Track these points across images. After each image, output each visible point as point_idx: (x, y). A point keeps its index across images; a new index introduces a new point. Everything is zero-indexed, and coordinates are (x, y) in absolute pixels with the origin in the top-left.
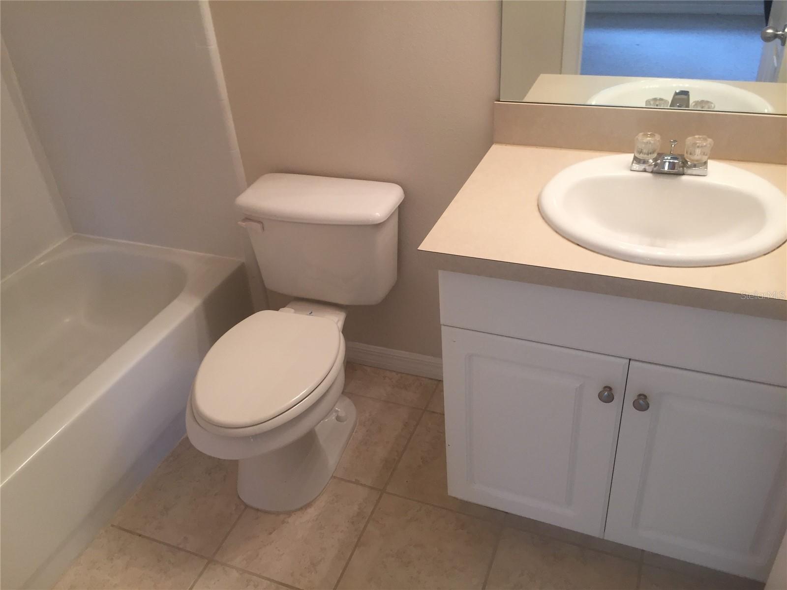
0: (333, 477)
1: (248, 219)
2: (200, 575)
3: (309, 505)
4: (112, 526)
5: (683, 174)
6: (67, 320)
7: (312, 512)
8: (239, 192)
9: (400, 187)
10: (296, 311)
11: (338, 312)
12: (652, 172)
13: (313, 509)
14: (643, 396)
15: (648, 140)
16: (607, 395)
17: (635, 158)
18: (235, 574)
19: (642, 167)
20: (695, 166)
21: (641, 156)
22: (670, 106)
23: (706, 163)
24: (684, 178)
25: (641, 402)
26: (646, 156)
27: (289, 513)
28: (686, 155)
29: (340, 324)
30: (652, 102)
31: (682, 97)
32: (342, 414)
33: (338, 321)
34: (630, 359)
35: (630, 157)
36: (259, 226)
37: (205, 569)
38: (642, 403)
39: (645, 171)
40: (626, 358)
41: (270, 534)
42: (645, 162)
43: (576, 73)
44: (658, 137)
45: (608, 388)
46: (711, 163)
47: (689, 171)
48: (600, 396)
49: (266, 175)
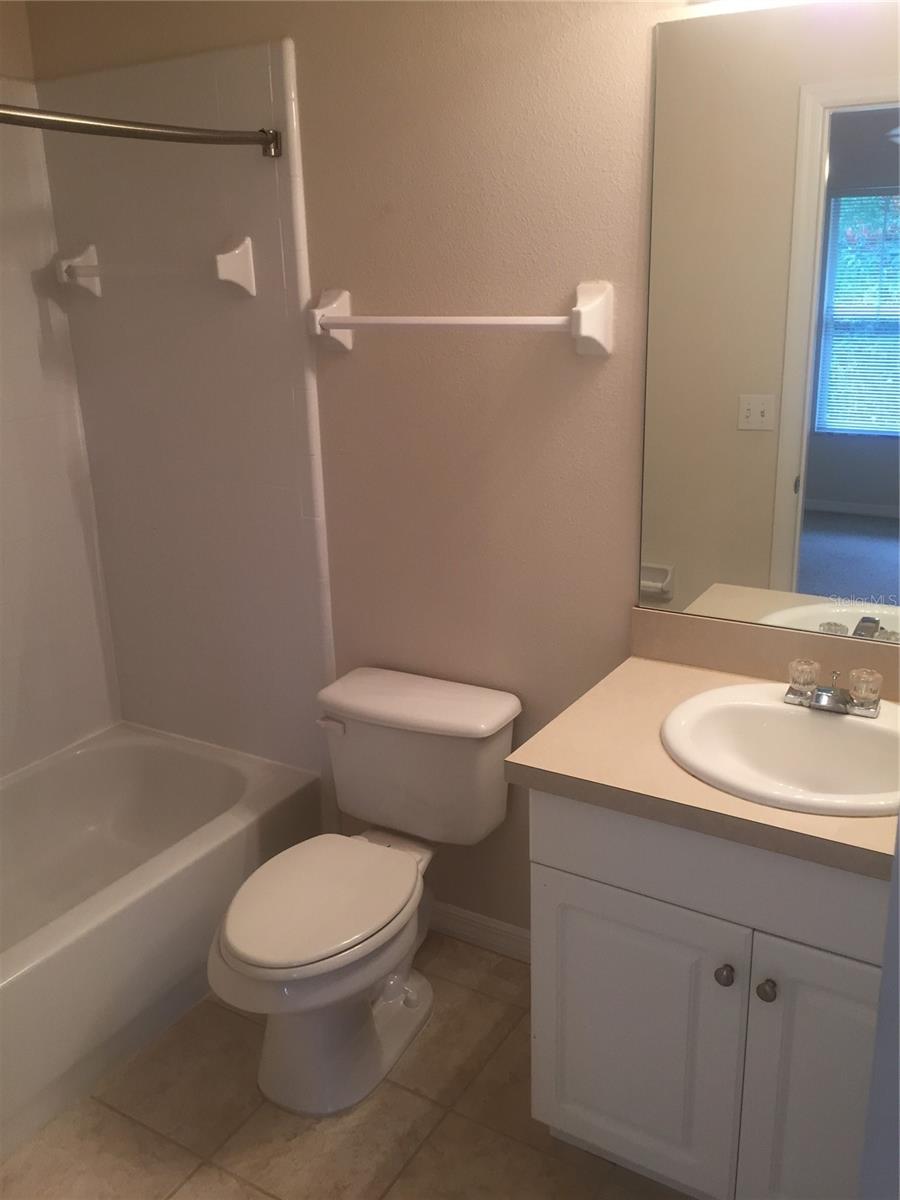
0: (385, 1080)
1: (328, 718)
2: (189, 1178)
3: (347, 1111)
4: (92, 1097)
5: (847, 714)
6: (92, 828)
7: (350, 1121)
8: (325, 684)
9: (517, 699)
10: (370, 841)
11: (423, 850)
12: (809, 707)
13: (351, 1117)
14: (771, 983)
15: (803, 669)
16: (726, 976)
17: (791, 691)
18: (233, 1183)
19: (798, 700)
20: (862, 705)
21: (796, 687)
22: (854, 634)
23: (876, 703)
24: (849, 718)
25: (767, 988)
26: (801, 686)
27: (319, 1118)
28: (851, 691)
29: (423, 866)
30: (826, 627)
31: (868, 625)
32: (413, 997)
33: (421, 860)
34: (754, 930)
35: (786, 687)
36: (340, 726)
37: (195, 1171)
38: (768, 991)
39: (801, 704)
40: (748, 927)
41: (289, 1140)
42: (802, 694)
43: (791, 591)
44: (816, 665)
45: (730, 969)
46: (882, 703)
47: (857, 710)
48: (718, 975)
49: (358, 670)
